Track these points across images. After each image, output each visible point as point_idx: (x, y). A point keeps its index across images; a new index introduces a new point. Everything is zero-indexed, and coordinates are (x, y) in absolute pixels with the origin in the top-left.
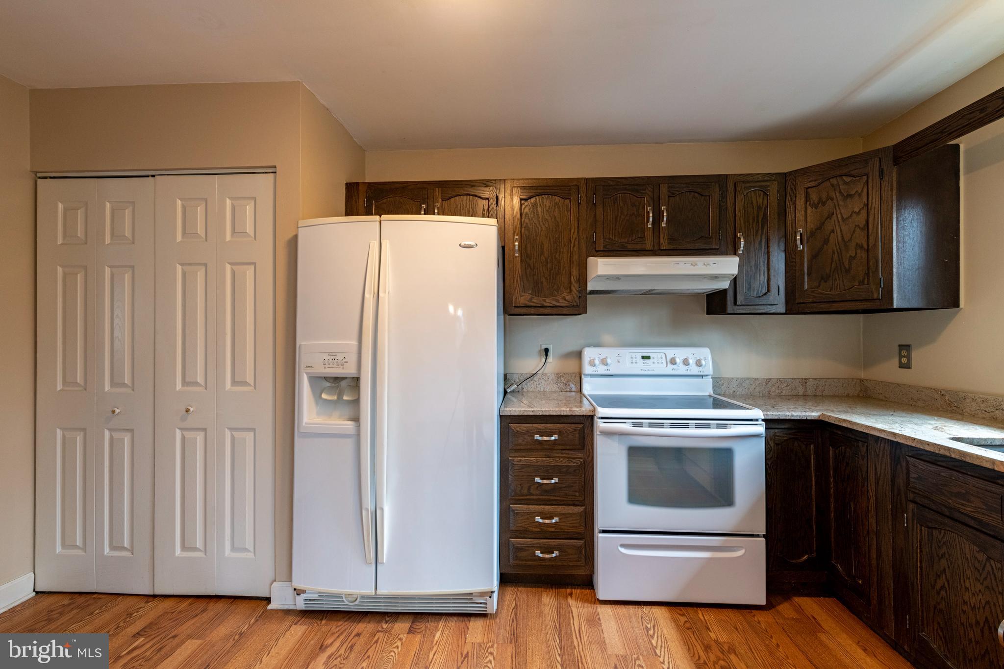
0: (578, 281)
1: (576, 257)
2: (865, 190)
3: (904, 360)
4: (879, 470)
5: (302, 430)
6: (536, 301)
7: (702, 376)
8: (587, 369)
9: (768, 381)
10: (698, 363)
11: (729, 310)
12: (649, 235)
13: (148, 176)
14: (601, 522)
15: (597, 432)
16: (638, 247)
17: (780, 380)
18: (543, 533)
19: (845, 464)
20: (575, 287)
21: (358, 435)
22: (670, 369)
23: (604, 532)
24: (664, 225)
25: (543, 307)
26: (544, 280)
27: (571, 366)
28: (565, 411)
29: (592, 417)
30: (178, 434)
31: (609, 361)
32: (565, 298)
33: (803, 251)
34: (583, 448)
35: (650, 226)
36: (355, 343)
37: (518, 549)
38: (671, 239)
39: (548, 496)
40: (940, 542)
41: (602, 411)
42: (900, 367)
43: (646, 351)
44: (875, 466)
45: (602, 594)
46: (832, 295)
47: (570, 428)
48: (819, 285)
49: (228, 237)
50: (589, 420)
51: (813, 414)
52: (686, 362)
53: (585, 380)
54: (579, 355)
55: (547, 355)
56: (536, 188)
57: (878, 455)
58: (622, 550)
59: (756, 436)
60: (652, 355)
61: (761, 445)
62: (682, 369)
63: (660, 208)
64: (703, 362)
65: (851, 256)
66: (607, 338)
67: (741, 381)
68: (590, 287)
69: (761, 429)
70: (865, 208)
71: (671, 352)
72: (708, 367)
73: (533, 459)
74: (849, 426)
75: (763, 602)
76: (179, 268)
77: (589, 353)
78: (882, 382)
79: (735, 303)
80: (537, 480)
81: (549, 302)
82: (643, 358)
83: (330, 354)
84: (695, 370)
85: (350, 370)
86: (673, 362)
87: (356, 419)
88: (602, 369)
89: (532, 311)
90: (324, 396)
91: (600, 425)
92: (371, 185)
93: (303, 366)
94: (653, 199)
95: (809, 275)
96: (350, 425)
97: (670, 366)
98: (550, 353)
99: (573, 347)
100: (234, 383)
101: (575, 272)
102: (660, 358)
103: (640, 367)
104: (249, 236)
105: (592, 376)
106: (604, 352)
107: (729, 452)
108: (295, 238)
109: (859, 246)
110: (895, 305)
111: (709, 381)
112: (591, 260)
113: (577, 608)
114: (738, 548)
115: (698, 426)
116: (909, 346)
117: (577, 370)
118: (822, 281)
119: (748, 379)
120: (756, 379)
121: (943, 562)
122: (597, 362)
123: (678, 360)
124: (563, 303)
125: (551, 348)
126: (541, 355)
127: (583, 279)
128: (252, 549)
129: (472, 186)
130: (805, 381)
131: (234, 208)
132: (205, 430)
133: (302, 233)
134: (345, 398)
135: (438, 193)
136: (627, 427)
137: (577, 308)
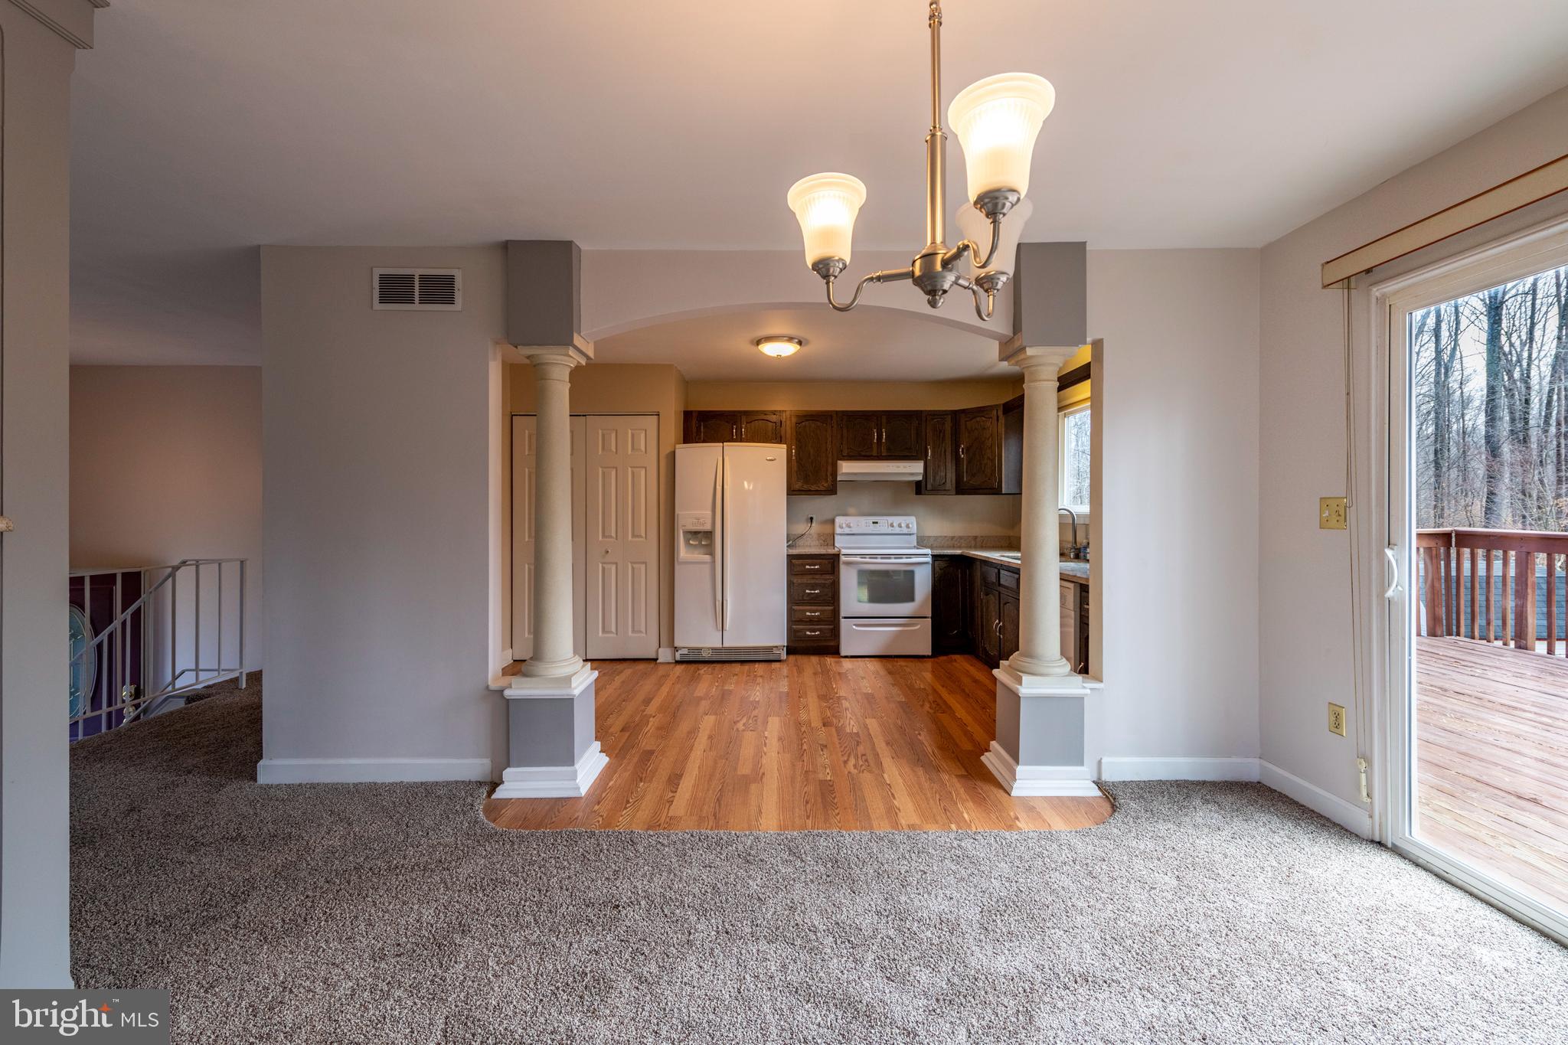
0: (832, 475)
1: (830, 460)
5: (680, 560)
6: (806, 487)
7: (910, 534)
8: (838, 530)
9: (953, 538)
10: (908, 526)
11: (923, 492)
12: (875, 447)
13: (580, 416)
14: (843, 614)
15: (841, 563)
16: (868, 454)
17: (961, 538)
18: (811, 621)
20: (830, 478)
21: (714, 562)
22: (890, 530)
23: (845, 618)
24: (884, 441)
25: (810, 490)
26: (810, 474)
27: (827, 529)
28: (823, 551)
29: (839, 555)
30: (600, 565)
31: (851, 525)
32: (824, 485)
33: (963, 458)
34: (834, 573)
35: (875, 441)
36: (709, 513)
37: (796, 631)
38: (889, 449)
39: (813, 601)
41: (844, 551)
43: (875, 519)
45: (843, 653)
46: (977, 485)
47: (826, 562)
48: (971, 480)
49: (630, 452)
50: (837, 556)
51: (958, 552)
52: (900, 526)
53: (836, 537)
54: (833, 522)
55: (812, 521)
56: (805, 416)
58: (854, 627)
59: (927, 563)
60: (879, 521)
61: (929, 568)
62: (897, 530)
63: (881, 430)
64: (910, 526)
66: (851, 510)
67: (936, 538)
68: (839, 479)
69: (929, 559)
71: (891, 519)
72: (914, 528)
73: (805, 580)
75: (929, 653)
76: (600, 469)
77: (839, 520)
79: (927, 488)
80: (807, 591)
81: (813, 488)
82: (874, 523)
83: (697, 519)
84: (905, 531)
85: (708, 527)
86: (892, 525)
87: (712, 554)
88: (847, 530)
89: (803, 493)
90: (691, 542)
91: (843, 558)
92: (700, 413)
93: (680, 526)
94: (877, 425)
95: (967, 472)
96: (707, 558)
97: (891, 528)
98: (814, 521)
99: (829, 516)
100: (634, 536)
101: (830, 469)
102: (885, 523)
103: (872, 529)
104: (642, 451)
105: (841, 534)
106: (849, 519)
107: (912, 573)
108: (674, 452)
109: (988, 458)
110: (1003, 492)
111: (914, 538)
112: (839, 462)
113: (829, 660)
114: (917, 624)
115: (895, 558)
117: (831, 532)
118: (972, 478)
119: (941, 537)
120: (946, 537)
122: (844, 526)
123: (895, 524)
124: (822, 488)
125: (814, 517)
126: (807, 522)
127: (835, 474)
128: (644, 632)
129: (765, 414)
130: (975, 538)
131: (633, 435)
132: (616, 564)
133: (677, 451)
134: (703, 543)
135: (744, 419)
136: (858, 559)
137: (832, 491)
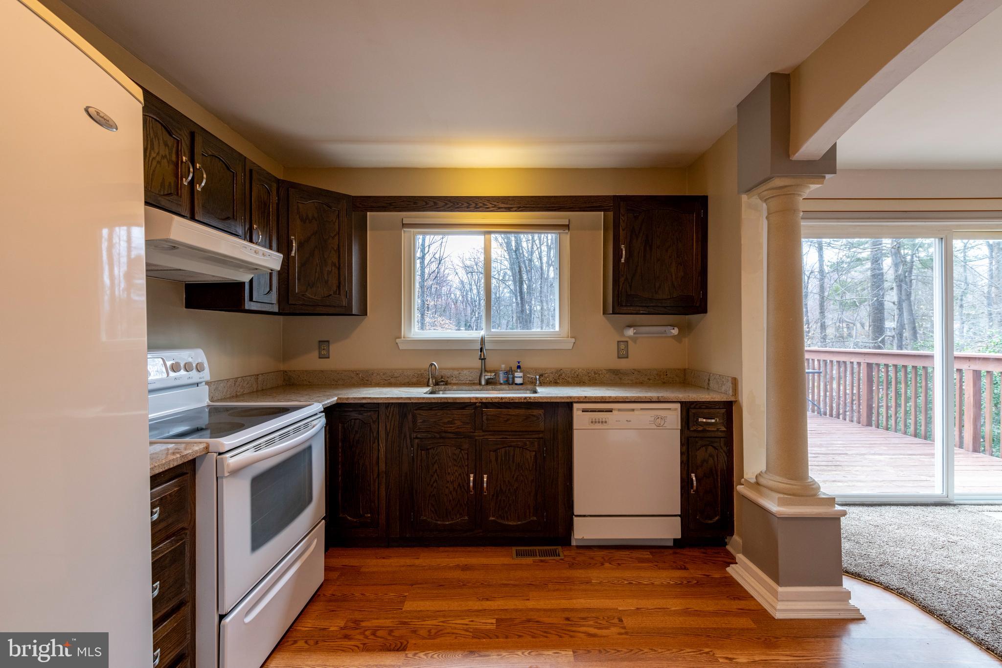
2: (337, 221)
3: (323, 352)
4: (388, 427)
7: (197, 384)
10: (199, 368)
11: (248, 305)
19: (354, 433)
22: (172, 380)
33: (294, 257)
40: (434, 455)
42: (320, 358)
44: (386, 424)
46: (316, 299)
48: (307, 290)
51: (334, 399)
52: (189, 368)
57: (388, 417)
59: (322, 427)
61: (323, 434)
62: (184, 377)
64: (202, 367)
65: (328, 271)
70: (337, 236)
72: (207, 372)
74: (369, 401)
78: (306, 371)
79: (251, 299)
84: (196, 377)
86: (175, 369)
95: (299, 279)
97: (172, 375)
107: (310, 450)
109: (333, 264)
110: (353, 312)
114: (313, 541)
116: (328, 341)
118: (309, 287)
121: (436, 466)
